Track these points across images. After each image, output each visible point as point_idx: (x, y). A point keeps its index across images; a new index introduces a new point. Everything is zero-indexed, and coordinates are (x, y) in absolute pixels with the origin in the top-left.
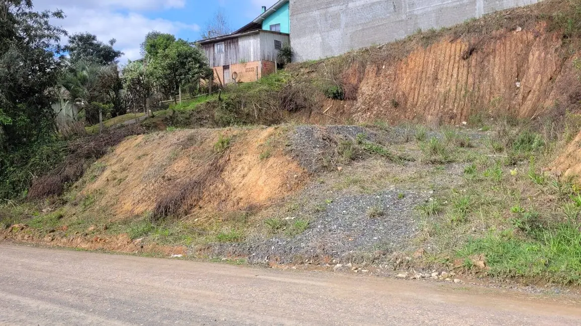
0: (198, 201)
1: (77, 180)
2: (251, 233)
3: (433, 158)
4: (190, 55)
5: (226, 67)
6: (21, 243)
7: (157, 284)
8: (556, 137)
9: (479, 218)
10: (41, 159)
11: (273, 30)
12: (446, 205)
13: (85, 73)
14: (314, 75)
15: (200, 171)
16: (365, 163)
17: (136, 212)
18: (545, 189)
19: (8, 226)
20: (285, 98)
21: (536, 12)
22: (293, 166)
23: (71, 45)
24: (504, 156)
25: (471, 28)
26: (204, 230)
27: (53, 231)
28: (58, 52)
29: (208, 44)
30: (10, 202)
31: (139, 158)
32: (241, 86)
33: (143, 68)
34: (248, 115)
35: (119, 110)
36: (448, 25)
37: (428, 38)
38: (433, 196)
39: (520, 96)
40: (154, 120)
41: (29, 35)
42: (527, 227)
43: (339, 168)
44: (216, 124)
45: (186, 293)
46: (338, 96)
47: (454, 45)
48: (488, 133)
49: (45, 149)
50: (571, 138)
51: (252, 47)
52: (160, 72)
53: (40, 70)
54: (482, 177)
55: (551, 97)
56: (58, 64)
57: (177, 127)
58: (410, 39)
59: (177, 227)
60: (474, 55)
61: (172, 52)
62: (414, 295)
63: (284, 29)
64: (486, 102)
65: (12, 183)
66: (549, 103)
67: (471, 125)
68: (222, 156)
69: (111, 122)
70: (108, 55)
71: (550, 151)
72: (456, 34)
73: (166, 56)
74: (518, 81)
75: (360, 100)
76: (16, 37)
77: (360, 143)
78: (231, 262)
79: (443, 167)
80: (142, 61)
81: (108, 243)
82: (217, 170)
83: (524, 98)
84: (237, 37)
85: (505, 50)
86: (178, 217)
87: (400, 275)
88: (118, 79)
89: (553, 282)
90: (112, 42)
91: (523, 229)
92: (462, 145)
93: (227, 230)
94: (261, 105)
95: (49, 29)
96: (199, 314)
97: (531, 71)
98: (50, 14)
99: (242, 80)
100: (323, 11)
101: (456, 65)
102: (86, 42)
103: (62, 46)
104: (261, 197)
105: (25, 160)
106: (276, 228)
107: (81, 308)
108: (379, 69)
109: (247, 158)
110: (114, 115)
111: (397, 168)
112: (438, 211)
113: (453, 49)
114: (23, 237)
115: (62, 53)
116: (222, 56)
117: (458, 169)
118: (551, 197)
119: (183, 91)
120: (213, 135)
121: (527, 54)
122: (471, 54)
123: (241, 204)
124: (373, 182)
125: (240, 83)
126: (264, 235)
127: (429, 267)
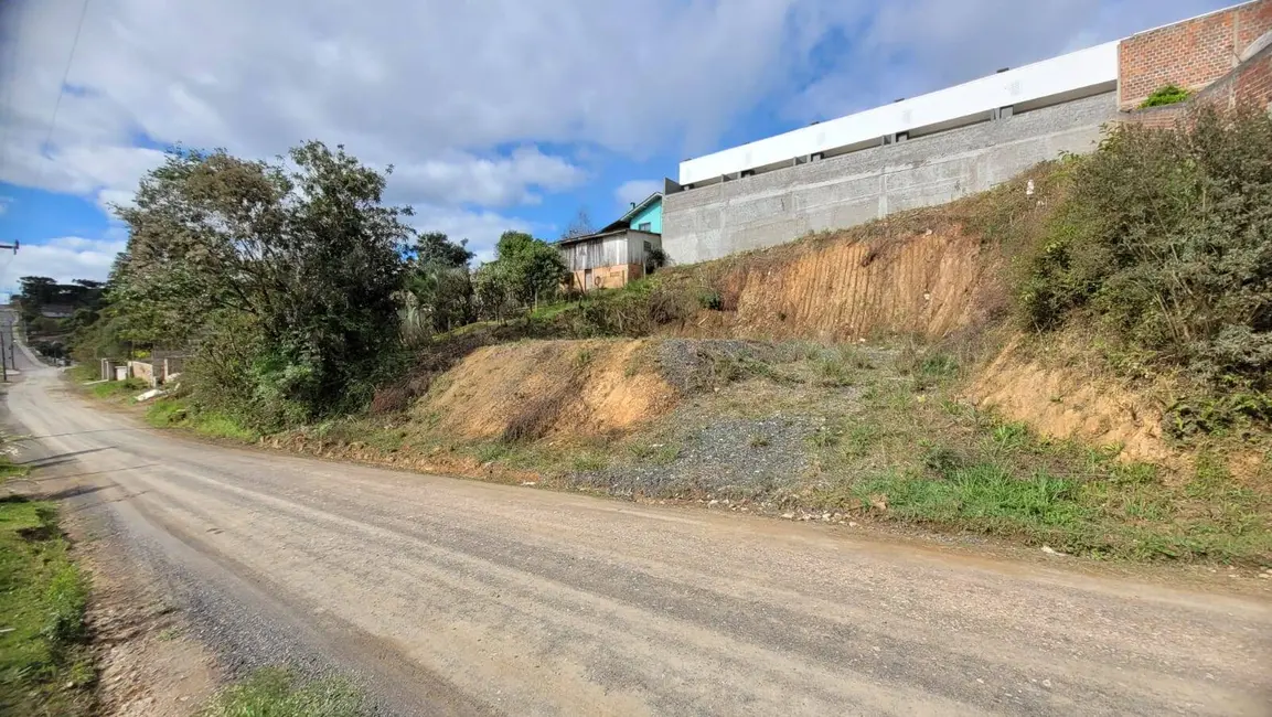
0: (554, 422)
1: (422, 395)
2: (613, 461)
3: (826, 380)
4: (549, 257)
5: (588, 271)
6: (360, 463)
7: (507, 515)
8: (972, 360)
9: (878, 454)
10: (385, 371)
11: (643, 229)
12: (841, 435)
13: (434, 276)
14: (687, 281)
15: (556, 388)
16: (746, 384)
17: (485, 432)
18: (959, 420)
19: (347, 444)
20: (655, 306)
21: (950, 213)
22: (663, 385)
23: (421, 245)
24: (911, 379)
25: (872, 229)
26: (560, 455)
27: (395, 451)
28: (405, 253)
29: (569, 245)
30: (350, 417)
31: (490, 371)
32: (605, 292)
33: (498, 272)
34: (611, 325)
35: (469, 317)
36: (845, 227)
37: (821, 241)
38: (826, 425)
39: (929, 311)
40: (508, 329)
41: (375, 234)
42: (937, 464)
43: (716, 389)
44: (574, 335)
45: (540, 526)
46: (716, 305)
47: (852, 249)
48: (891, 352)
49: (390, 360)
50: (989, 361)
51: (617, 248)
52: (514, 276)
53: (386, 272)
54: (883, 404)
55: (966, 313)
56: (405, 266)
57: (531, 338)
58: (800, 241)
59: (530, 451)
60: (876, 261)
61: (529, 253)
62: (803, 539)
63: (655, 229)
64: (889, 316)
65: (352, 396)
66: (964, 319)
67: (871, 341)
68: (581, 372)
69: (460, 331)
70: (460, 257)
71: (965, 376)
72: (854, 237)
73: (523, 258)
74: (928, 292)
75: (741, 310)
76: (362, 236)
77: (741, 360)
78: (589, 493)
79: (837, 390)
80: (495, 263)
81: (453, 467)
82: (576, 387)
83: (934, 313)
84: (601, 238)
85: (912, 257)
86: (531, 439)
87: (786, 515)
88: (469, 283)
89: (968, 530)
90: (464, 242)
91: (932, 466)
92: (860, 366)
93: (585, 456)
94: (626, 314)
95: (397, 227)
96: (554, 551)
97: (943, 280)
98: (398, 211)
99: (606, 286)
100: (701, 209)
101: (854, 273)
102: (437, 241)
103: (411, 247)
104: (625, 419)
105: (367, 371)
106: (643, 455)
107: (424, 538)
108: (764, 276)
109: (609, 375)
110: (464, 324)
111: (782, 391)
112: (831, 442)
113: (851, 254)
114: (363, 456)
115: (410, 254)
116: (584, 258)
117: (855, 393)
118: (966, 429)
119: (540, 297)
120: (571, 349)
121: (938, 261)
122: (872, 259)
123: (602, 428)
124: (755, 406)
125: (603, 288)
126: (628, 463)
127: (820, 507)
